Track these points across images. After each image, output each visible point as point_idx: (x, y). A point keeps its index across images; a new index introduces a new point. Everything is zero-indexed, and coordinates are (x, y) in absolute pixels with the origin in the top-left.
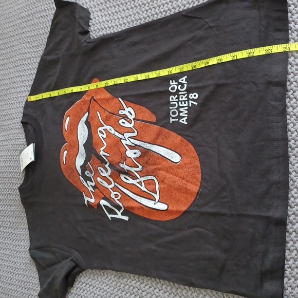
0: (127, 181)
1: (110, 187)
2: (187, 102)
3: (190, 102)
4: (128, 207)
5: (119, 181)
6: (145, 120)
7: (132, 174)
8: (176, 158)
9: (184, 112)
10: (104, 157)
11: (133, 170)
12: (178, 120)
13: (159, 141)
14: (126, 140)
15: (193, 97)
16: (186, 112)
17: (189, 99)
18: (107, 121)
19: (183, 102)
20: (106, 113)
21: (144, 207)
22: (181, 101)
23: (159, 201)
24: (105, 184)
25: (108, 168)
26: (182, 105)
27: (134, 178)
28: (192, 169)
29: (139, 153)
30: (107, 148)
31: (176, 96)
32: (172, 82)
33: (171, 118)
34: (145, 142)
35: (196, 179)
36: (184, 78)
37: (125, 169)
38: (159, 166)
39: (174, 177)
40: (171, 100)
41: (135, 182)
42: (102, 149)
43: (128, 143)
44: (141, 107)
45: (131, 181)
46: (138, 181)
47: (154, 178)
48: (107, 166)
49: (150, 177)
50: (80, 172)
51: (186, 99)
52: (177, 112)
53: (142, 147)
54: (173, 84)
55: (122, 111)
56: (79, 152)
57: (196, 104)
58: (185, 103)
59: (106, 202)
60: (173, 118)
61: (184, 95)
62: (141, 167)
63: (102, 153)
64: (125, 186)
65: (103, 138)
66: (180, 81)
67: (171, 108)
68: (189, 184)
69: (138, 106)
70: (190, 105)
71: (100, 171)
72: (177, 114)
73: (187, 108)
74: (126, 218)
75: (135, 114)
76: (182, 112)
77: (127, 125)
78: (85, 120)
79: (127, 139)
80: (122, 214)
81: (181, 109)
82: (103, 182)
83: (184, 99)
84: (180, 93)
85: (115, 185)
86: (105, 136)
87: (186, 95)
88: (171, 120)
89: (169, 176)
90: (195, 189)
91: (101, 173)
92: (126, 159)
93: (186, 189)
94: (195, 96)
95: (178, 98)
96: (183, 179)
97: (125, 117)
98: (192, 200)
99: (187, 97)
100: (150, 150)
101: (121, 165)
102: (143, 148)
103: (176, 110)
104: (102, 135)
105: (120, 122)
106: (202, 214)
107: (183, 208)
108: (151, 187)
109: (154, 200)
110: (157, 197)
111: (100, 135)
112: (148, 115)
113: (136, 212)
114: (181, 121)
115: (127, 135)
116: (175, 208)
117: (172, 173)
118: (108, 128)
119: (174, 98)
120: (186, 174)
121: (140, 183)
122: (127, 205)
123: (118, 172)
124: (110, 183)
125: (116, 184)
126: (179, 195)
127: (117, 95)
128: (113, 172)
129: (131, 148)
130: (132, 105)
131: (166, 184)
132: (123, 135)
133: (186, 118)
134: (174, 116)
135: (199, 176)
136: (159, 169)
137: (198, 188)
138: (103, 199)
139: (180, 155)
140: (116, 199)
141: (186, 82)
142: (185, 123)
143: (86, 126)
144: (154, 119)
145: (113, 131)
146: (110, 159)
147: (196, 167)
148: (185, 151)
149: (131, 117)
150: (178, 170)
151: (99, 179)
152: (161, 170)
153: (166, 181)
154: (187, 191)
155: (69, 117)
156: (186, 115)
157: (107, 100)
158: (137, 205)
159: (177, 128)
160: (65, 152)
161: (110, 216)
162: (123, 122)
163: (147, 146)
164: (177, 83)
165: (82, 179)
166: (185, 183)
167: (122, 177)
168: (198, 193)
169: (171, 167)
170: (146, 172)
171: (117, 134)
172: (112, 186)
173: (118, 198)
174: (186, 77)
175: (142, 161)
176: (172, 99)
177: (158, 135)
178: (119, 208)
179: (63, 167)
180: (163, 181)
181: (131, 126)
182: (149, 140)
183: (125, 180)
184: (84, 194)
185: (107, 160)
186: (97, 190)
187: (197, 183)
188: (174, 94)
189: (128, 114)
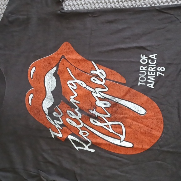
0: (96, 124)
1: (78, 127)
2: (155, 73)
3: (158, 73)
5: (88, 123)
6: (116, 81)
7: (100, 119)
8: (142, 111)
10: (73, 103)
11: (102, 116)
12: (145, 84)
14: (96, 93)
15: (161, 69)
16: (154, 79)
17: (157, 71)
18: (78, 77)
19: (152, 73)
22: (150, 72)
23: (124, 140)
24: (74, 124)
25: (78, 112)
26: (150, 74)
28: (155, 120)
29: (108, 105)
30: (78, 97)
31: (146, 67)
32: (143, 56)
33: (139, 82)
34: (114, 97)
35: (160, 127)
36: (154, 55)
37: (96, 115)
38: (126, 116)
39: (140, 124)
40: (140, 69)
41: (102, 125)
42: (72, 97)
44: (112, 71)
45: (99, 124)
46: (106, 124)
47: (121, 124)
48: (76, 110)
49: (117, 123)
50: (47, 112)
51: (155, 70)
52: (145, 78)
53: (111, 100)
54: (143, 57)
55: (93, 71)
56: (47, 97)
57: (163, 75)
58: (153, 73)
59: (74, 137)
60: (141, 82)
61: (153, 67)
62: (109, 115)
63: (72, 100)
64: (93, 127)
65: (73, 89)
66: (150, 56)
67: (140, 75)
68: (153, 130)
70: (158, 75)
71: (68, 113)
72: (145, 80)
73: (154, 77)
74: (93, 151)
75: (106, 75)
76: (150, 79)
77: (98, 82)
79: (98, 93)
81: (149, 77)
82: (73, 122)
83: (152, 70)
84: (149, 65)
85: (83, 126)
86: (75, 88)
87: (155, 68)
88: (139, 84)
89: (134, 123)
90: (158, 134)
91: (70, 115)
92: (96, 107)
93: (151, 133)
94: (162, 69)
95: (147, 69)
96: (148, 126)
97: (97, 76)
98: (155, 142)
99: (156, 69)
100: (119, 103)
101: (91, 111)
102: (113, 101)
103: (144, 77)
104: (73, 87)
105: (92, 79)
108: (118, 130)
109: (120, 139)
111: (70, 86)
112: (119, 77)
113: (103, 147)
114: (148, 85)
115: (98, 90)
116: (140, 147)
117: (137, 122)
119: (144, 68)
120: (151, 123)
121: (107, 126)
122: (95, 141)
125: (85, 125)
126: (143, 137)
128: (84, 117)
129: (101, 99)
130: (104, 68)
131: (133, 129)
132: (95, 89)
133: (154, 84)
134: (142, 81)
135: (162, 126)
136: (126, 118)
137: (161, 134)
138: (71, 134)
139: (145, 109)
140: (84, 136)
141: (156, 58)
142: (152, 87)
143: (54, 78)
144: (125, 82)
145: (84, 85)
146: (81, 106)
147: (160, 119)
148: (150, 107)
149: (103, 77)
150: (144, 120)
151: (68, 120)
152: (128, 119)
153: (133, 127)
156: (154, 82)
157: (79, 61)
158: (104, 142)
159: (145, 90)
160: (31, 96)
161: (77, 148)
162: (94, 80)
163: (117, 100)
164: (147, 57)
166: (150, 129)
167: (91, 120)
170: (114, 119)
171: (88, 87)
172: (81, 126)
173: (85, 136)
174: (156, 55)
175: (111, 110)
176: (142, 68)
177: (127, 93)
178: (87, 143)
180: (129, 126)
181: (103, 83)
182: (119, 96)
183: (93, 123)
184: (50, 130)
185: (77, 106)
186: (65, 128)
187: (160, 130)
188: (144, 65)
189: (100, 75)
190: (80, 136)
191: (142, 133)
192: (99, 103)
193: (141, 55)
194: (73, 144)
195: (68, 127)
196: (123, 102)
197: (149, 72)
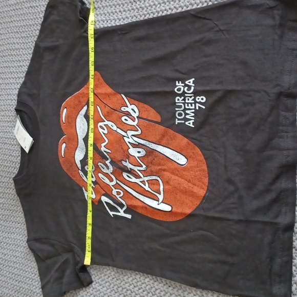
0: (130, 180)
1: (111, 184)
2: (193, 105)
3: (197, 105)
4: (131, 205)
5: (121, 178)
6: (150, 119)
7: (135, 172)
8: (182, 160)
9: (191, 115)
10: (105, 153)
11: (136, 169)
12: (183, 122)
13: (164, 141)
14: (128, 138)
15: (200, 100)
16: (193, 115)
17: (196, 102)
18: (108, 116)
19: (190, 105)
20: (107, 109)
21: (147, 207)
22: (188, 103)
23: (162, 202)
24: (107, 181)
26: (188, 107)
27: (138, 177)
28: (199, 172)
29: (143, 153)
30: (108, 145)
31: (183, 98)
32: (179, 83)
33: (177, 119)
34: (150, 142)
35: (203, 183)
36: (191, 81)
37: (129, 167)
38: (164, 167)
39: (180, 179)
40: (177, 101)
41: (137, 181)
42: (103, 145)
43: (131, 141)
44: (145, 105)
45: (133, 180)
46: (141, 180)
47: (158, 179)
48: (108, 162)
49: (154, 178)
50: (79, 166)
51: (193, 102)
52: (183, 113)
53: (146, 146)
54: (179, 85)
55: (124, 108)
56: (79, 146)
57: (204, 107)
58: (192, 106)
59: (108, 199)
60: (179, 119)
61: (191, 97)
62: (144, 166)
63: (103, 149)
64: (128, 185)
65: (104, 133)
66: (187, 82)
67: (177, 109)
68: (195, 187)
69: (142, 104)
70: (197, 108)
71: (100, 167)
72: (183, 116)
73: (193, 111)
74: (129, 216)
75: (139, 112)
76: (188, 114)
77: (130, 122)
78: (84, 113)
79: (130, 137)
80: (125, 212)
81: (187, 112)
82: (105, 178)
83: (190, 101)
84: (186, 95)
85: (117, 183)
86: (106, 132)
87: (193, 97)
88: (177, 122)
89: (174, 177)
90: (202, 192)
91: (102, 169)
92: (129, 157)
93: (192, 192)
94: (202, 99)
95: (184, 100)
96: (189, 181)
97: (128, 114)
98: (198, 204)
99: (194, 99)
100: (155, 150)
101: (124, 163)
102: (148, 147)
103: (182, 112)
104: (103, 130)
105: (123, 119)
106: (208, 218)
107: (188, 211)
108: (155, 187)
109: (158, 200)
110: (161, 197)
111: (101, 130)
112: (153, 115)
113: (139, 211)
114: (187, 123)
115: (130, 133)
116: (179, 211)
117: (177, 175)
118: (110, 124)
119: (181, 99)
120: (193, 177)
121: (143, 182)
122: (130, 203)
123: (120, 170)
124: (111, 180)
125: (118, 182)
126: (184, 197)
127: (120, 91)
128: (116, 170)
129: (134, 146)
130: (136, 102)
131: (171, 185)
132: (126, 133)
133: (193, 121)
134: (180, 118)
135: (206, 180)
136: (164, 170)
137: (205, 192)
138: (104, 195)
139: (186, 158)
140: (118, 196)
141: (194, 85)
142: (191, 125)
143: (85, 120)
144: (159, 119)
145: (115, 128)
146: (112, 156)
147: (203, 170)
148: (191, 154)
149: (135, 115)
150: (184, 173)
151: (100, 175)
152: (166, 171)
153: (171, 183)
154: (193, 194)
155: (65, 109)
156: (193, 118)
157: (108, 95)
158: (140, 204)
159: (183, 130)
160: (64, 146)
161: (111, 213)
162: (125, 120)
163: (153, 146)
164: (183, 85)
165: (81, 173)
166: (192, 186)
167: (125, 175)
168: (204, 197)
169: (177, 169)
170: (150, 172)
171: (119, 131)
172: (114, 183)
173: (120, 196)
174: (193, 79)
175: (146, 161)
176: (178, 100)
177: (163, 136)
178: (121, 206)
179: (61, 160)
180: (167, 182)
181: (135, 123)
182: (154, 140)
183: (127, 178)
184: (84, 189)
185: (108, 157)
186: (97, 186)
187: (204, 186)
188: (180, 95)
189: (131, 112)
190: (114, 197)
191: (182, 191)
192: (133, 151)
193: (177, 82)
194: (107, 208)
195: (101, 184)
196: (160, 149)
197: (186, 104)
